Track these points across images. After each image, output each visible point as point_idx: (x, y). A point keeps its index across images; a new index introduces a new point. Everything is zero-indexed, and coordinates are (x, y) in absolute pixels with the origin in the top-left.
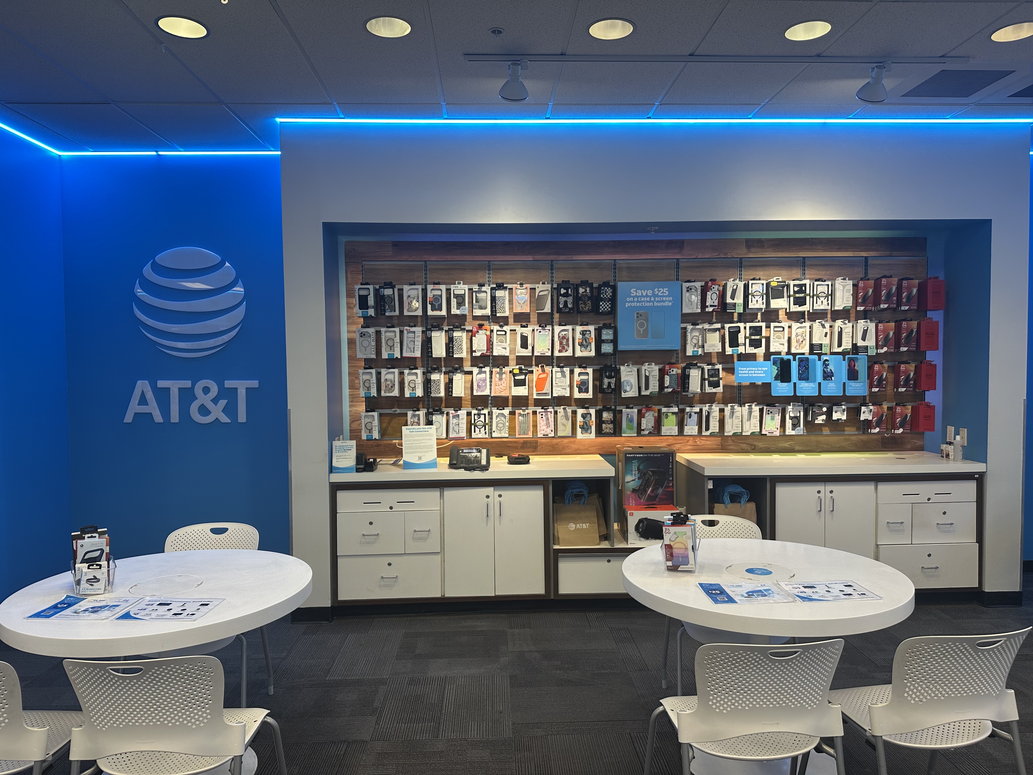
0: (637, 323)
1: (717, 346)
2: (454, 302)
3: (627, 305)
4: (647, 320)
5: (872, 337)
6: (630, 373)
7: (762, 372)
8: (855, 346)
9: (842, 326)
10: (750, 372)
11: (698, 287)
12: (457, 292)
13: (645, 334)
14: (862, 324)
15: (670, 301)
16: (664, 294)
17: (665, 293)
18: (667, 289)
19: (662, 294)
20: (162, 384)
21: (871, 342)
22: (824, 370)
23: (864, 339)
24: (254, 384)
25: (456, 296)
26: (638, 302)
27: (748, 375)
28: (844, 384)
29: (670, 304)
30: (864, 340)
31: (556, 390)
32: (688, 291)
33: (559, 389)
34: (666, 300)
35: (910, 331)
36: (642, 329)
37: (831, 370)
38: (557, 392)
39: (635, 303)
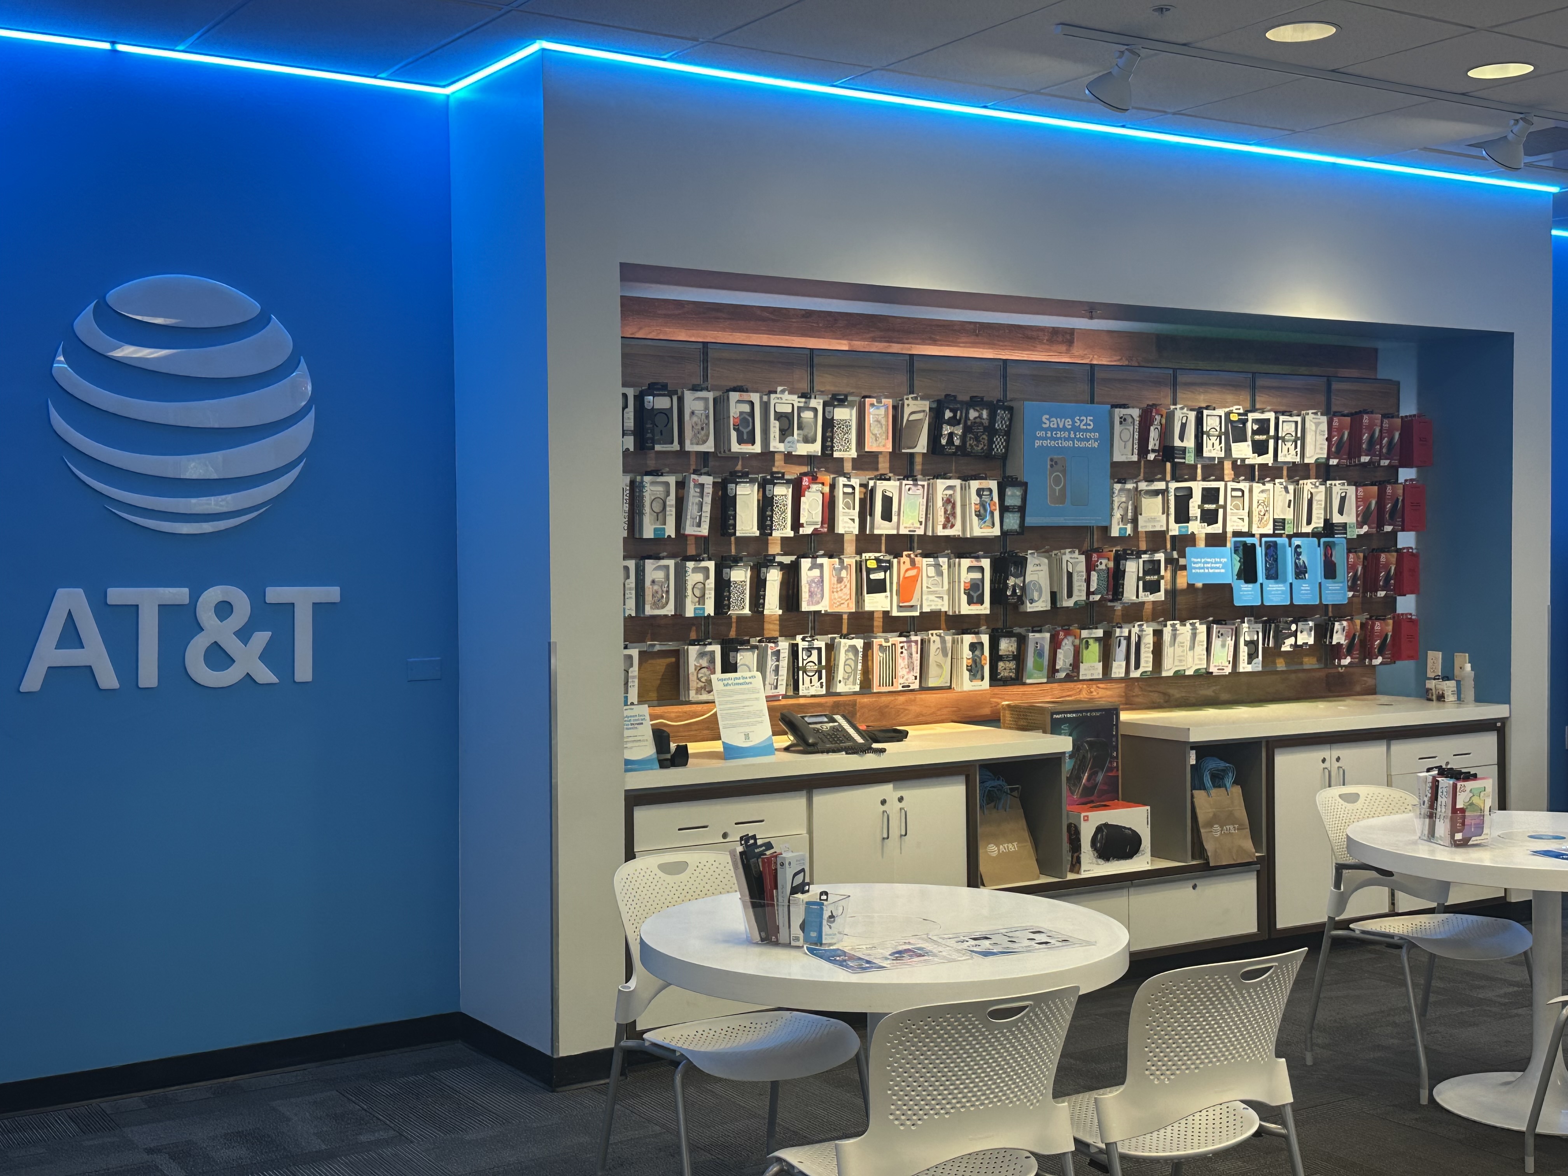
0: (1051, 474)
1: (1159, 521)
2: (775, 427)
3: (1038, 443)
4: (1064, 472)
5: (1351, 509)
6: (1038, 568)
7: (1221, 565)
8: (1328, 522)
9: (1312, 491)
10: (1205, 565)
11: (1135, 417)
12: (781, 409)
13: (1062, 498)
14: (1338, 487)
15: (1096, 440)
16: (1088, 427)
17: (1090, 425)
18: (1092, 418)
19: (1085, 427)
20: (117, 595)
21: (1350, 517)
22: (1296, 563)
23: (1341, 512)
24: (332, 593)
25: (779, 416)
26: (1052, 438)
27: (1203, 571)
28: (1320, 584)
29: (1096, 445)
30: (1342, 515)
31: (927, 599)
32: (1121, 423)
33: (932, 597)
34: (1091, 438)
35: (1395, 499)
36: (1057, 488)
37: (1304, 562)
38: (929, 603)
39: (1049, 441)
